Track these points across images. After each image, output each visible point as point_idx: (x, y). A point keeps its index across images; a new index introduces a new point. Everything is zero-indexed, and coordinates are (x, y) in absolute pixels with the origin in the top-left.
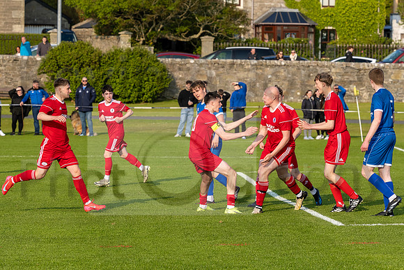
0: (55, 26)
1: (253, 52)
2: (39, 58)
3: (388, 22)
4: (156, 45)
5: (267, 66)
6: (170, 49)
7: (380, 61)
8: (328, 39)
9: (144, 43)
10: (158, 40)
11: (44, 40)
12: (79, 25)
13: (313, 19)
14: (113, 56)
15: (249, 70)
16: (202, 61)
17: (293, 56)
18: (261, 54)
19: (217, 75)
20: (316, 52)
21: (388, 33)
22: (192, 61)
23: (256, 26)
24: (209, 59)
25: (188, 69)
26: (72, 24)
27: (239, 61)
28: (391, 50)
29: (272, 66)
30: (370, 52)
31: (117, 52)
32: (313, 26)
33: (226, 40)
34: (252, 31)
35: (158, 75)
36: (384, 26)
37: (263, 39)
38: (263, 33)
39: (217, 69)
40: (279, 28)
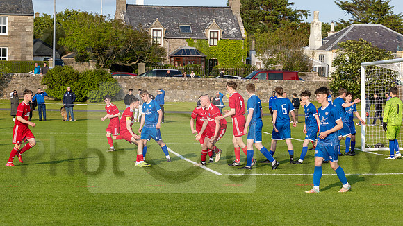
0: (51, 56)
1: (168, 72)
2: (42, 76)
3: (248, 55)
4: (111, 68)
5: (177, 81)
6: (119, 71)
7: (243, 78)
8: (213, 65)
9: (104, 67)
10: (113, 65)
11: (45, 64)
12: (66, 56)
13: (204, 53)
14: (86, 74)
15: (166, 83)
16: (138, 77)
17: (192, 75)
18: (173, 74)
19: (147, 86)
20: (206, 73)
21: (249, 61)
22: (132, 78)
23: (171, 57)
24: (142, 76)
25: (130, 82)
26: (62, 55)
27: (160, 78)
28: (250, 71)
29: (180, 81)
30: (238, 73)
31: (88, 72)
32: (204, 57)
33: (153, 65)
34: (168, 60)
35: (112, 86)
36: (246, 58)
37: (175, 65)
38: (175, 61)
39: (147, 82)
40: (184, 58)
